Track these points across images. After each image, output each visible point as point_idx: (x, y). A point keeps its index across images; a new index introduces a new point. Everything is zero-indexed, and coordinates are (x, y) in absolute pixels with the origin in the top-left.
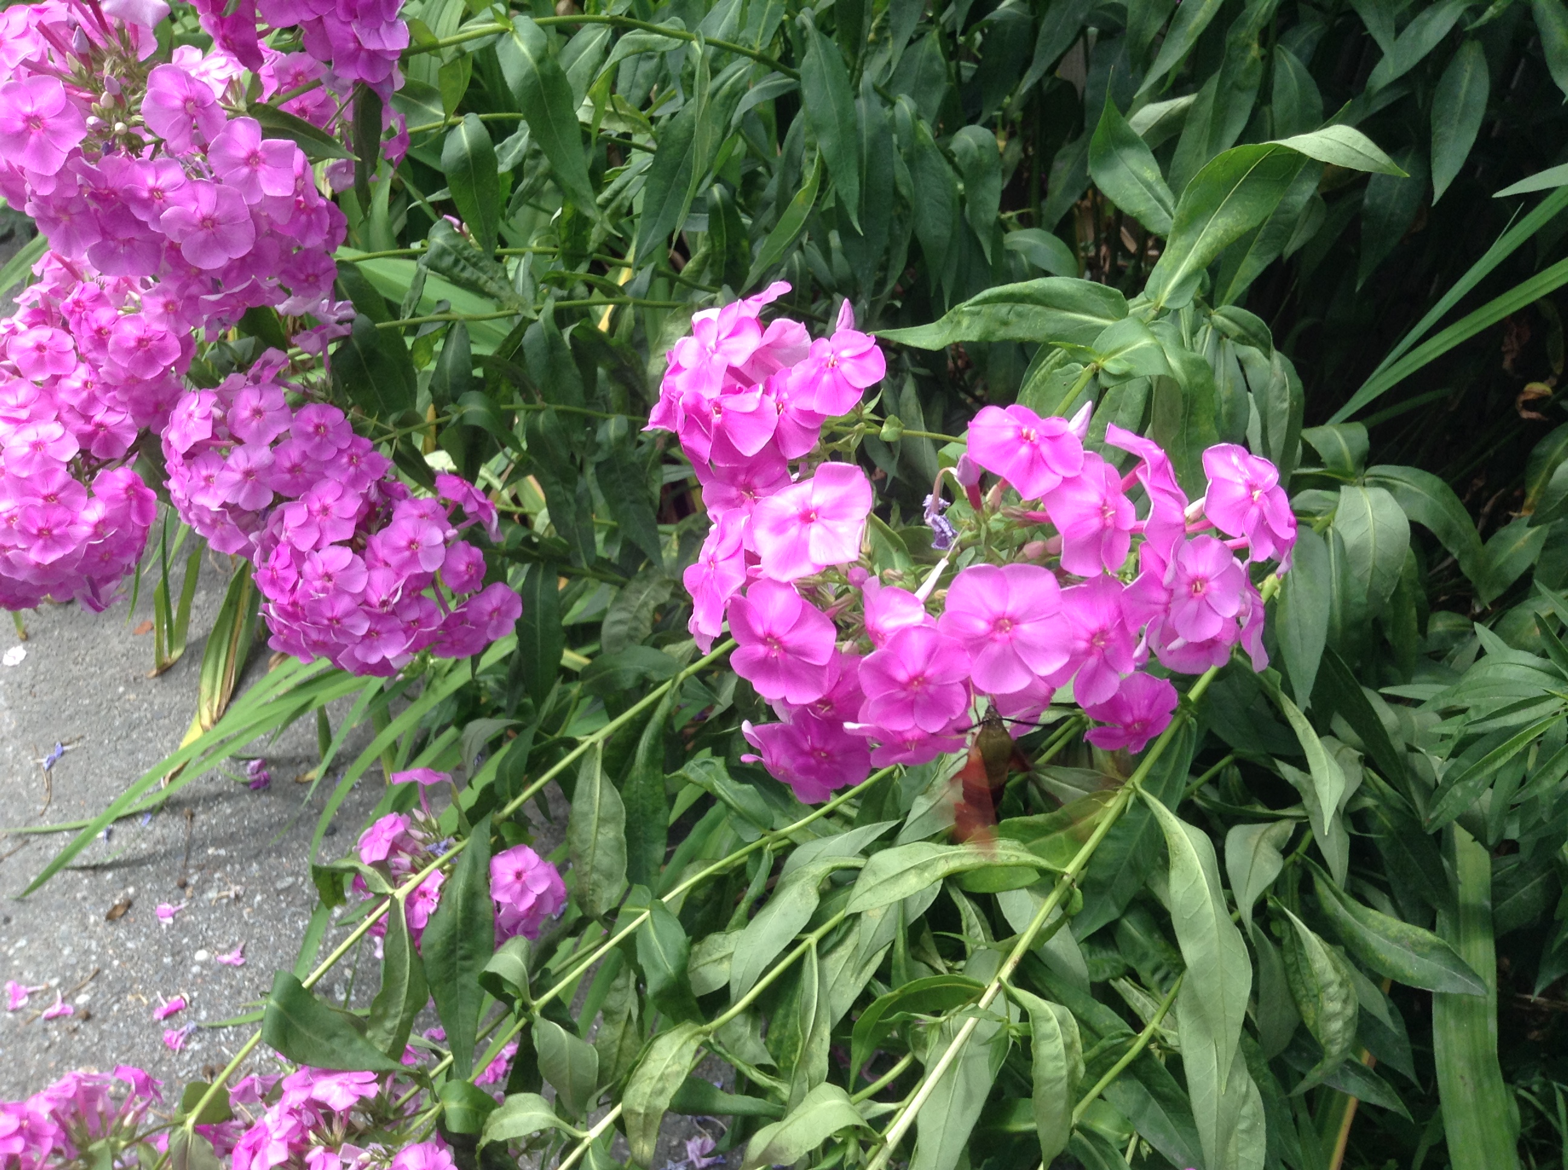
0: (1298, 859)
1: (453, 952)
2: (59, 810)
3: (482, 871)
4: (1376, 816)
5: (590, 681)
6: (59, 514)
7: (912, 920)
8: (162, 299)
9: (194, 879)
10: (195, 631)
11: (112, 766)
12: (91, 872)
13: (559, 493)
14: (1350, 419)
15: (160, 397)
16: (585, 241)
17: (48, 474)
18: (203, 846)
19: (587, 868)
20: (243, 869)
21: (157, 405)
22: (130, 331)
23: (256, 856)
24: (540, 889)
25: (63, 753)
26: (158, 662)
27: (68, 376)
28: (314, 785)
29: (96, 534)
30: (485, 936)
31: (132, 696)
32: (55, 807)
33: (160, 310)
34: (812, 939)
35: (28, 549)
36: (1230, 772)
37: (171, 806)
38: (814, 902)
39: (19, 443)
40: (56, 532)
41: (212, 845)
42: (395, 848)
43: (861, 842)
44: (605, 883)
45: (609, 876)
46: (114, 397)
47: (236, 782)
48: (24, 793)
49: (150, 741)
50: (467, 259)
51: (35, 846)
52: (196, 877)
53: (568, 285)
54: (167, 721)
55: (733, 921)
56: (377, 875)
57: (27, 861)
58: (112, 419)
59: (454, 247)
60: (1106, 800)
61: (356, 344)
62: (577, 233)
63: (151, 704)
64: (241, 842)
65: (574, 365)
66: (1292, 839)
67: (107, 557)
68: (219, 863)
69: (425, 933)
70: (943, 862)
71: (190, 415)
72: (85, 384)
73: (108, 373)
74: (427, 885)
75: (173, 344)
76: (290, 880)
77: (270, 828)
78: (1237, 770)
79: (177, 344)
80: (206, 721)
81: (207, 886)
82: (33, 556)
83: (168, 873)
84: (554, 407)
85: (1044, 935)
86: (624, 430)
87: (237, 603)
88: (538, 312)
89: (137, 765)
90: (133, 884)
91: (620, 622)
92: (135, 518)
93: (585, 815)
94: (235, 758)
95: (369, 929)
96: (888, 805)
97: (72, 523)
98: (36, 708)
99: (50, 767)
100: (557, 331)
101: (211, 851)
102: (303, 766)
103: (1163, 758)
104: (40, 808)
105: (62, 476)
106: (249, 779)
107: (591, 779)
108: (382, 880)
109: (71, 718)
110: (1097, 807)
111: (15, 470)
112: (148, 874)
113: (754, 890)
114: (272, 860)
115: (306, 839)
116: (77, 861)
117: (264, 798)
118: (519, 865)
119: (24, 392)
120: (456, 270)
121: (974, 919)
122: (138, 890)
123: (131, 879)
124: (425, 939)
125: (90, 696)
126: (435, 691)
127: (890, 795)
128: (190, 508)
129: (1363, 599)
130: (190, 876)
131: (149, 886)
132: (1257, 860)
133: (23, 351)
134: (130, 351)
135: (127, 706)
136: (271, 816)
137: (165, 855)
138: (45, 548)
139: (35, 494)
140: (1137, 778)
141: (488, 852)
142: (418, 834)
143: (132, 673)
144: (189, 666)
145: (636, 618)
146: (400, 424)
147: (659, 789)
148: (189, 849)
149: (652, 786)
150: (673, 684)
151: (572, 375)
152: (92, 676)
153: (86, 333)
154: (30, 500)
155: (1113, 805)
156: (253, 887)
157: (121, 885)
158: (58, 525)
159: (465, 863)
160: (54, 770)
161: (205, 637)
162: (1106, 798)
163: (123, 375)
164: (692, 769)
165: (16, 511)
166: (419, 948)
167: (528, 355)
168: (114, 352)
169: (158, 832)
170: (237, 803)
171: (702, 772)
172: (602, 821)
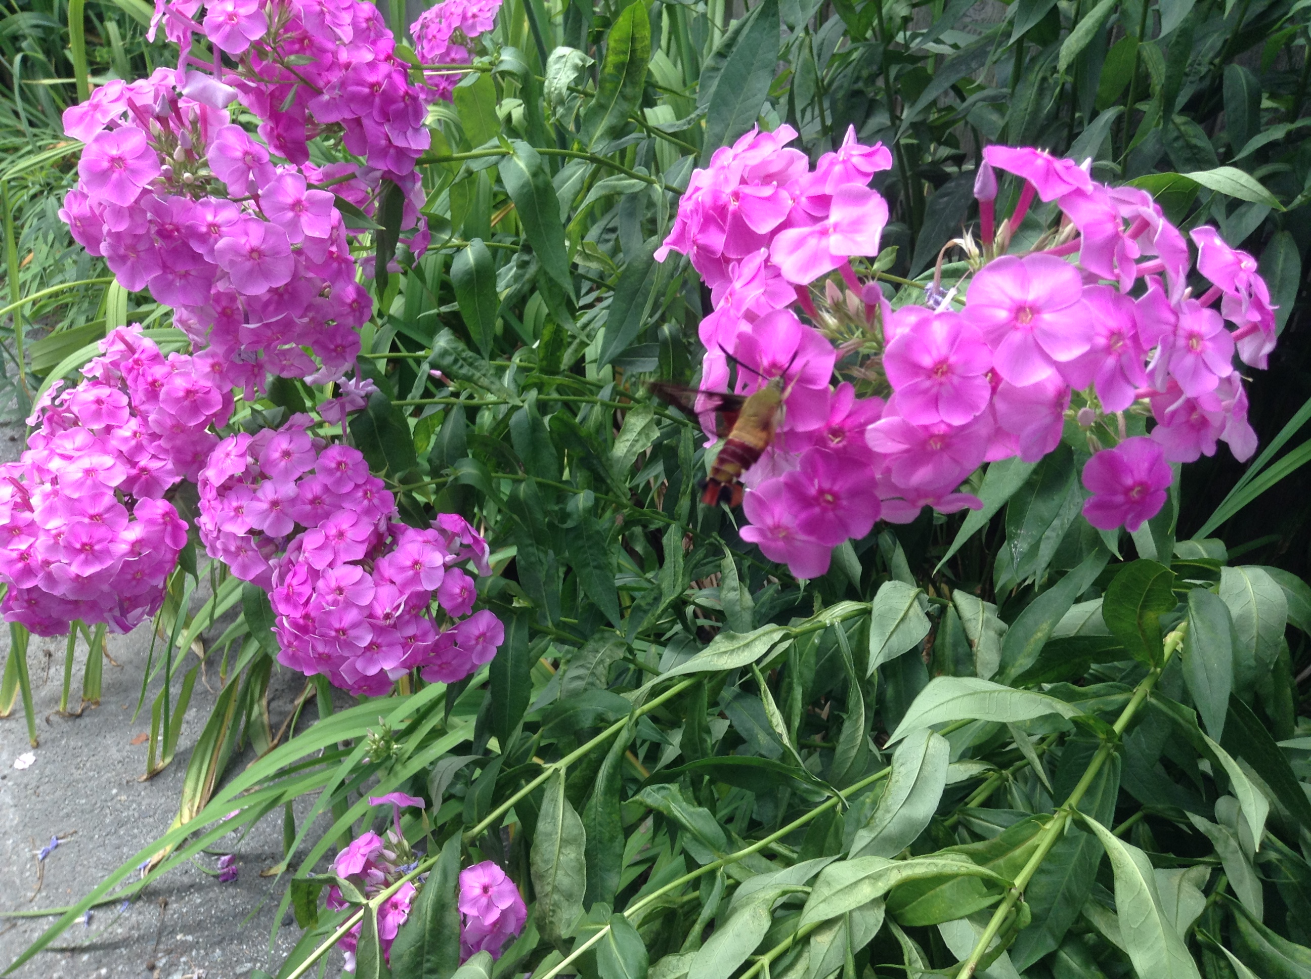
0: (1218, 898)
1: (419, 964)
2: (47, 897)
3: (451, 883)
4: (1280, 870)
5: (551, 725)
6: (101, 532)
7: (859, 949)
8: (210, 361)
9: (161, 963)
10: (184, 742)
11: (99, 859)
12: (68, 954)
13: (533, 554)
14: (1210, 536)
15: (199, 448)
16: (558, 361)
17: (96, 497)
18: (173, 932)
19: (549, 888)
20: (207, 954)
21: (195, 455)
22: (180, 384)
23: (220, 943)
24: (504, 905)
25: (57, 846)
26: (149, 766)
27: (120, 427)
28: (277, 879)
29: (132, 552)
30: (451, 949)
31: (124, 798)
32: (44, 894)
33: (208, 369)
34: (765, 960)
35: (69, 564)
36: (1141, 828)
37: (147, 895)
38: (765, 924)
39: (73, 472)
40: (97, 547)
41: (181, 932)
42: (368, 865)
43: (806, 874)
44: (565, 904)
45: (569, 897)
46: (160, 446)
47: (207, 874)
48: (18, 882)
49: (135, 837)
50: (464, 359)
51: (22, 929)
52: (164, 961)
53: (545, 390)
54: (151, 820)
55: (687, 944)
56: (352, 887)
57: (12, 943)
58: (155, 465)
59: (454, 349)
60: (1044, 824)
61: (371, 413)
62: (553, 353)
63: (140, 804)
64: (207, 929)
65: (551, 445)
66: (1209, 881)
67: (139, 576)
68: (186, 948)
69: (394, 944)
70: (895, 871)
71: (228, 455)
72: (135, 434)
73: (158, 422)
74: (399, 896)
75: (217, 398)
76: (249, 965)
77: (235, 917)
78: (1147, 827)
79: (220, 398)
80: (186, 819)
81: (174, 968)
82: (74, 569)
83: (139, 956)
84: (534, 479)
85: (986, 959)
86: (590, 503)
87: (223, 716)
88: (523, 401)
89: (121, 858)
90: (107, 965)
91: (579, 678)
92: (168, 541)
93: (549, 835)
94: (208, 853)
95: (340, 940)
96: (830, 840)
97: (111, 541)
98: (39, 806)
99: (44, 858)
100: (538, 416)
101: (179, 937)
102: (267, 862)
103: (1090, 791)
104: (30, 895)
105: (108, 499)
106: (219, 872)
107: (554, 800)
108: (357, 891)
109: (68, 815)
110: (1037, 829)
111: (68, 492)
112: (121, 956)
113: (706, 913)
114: (234, 946)
115: (265, 928)
116: (57, 943)
117: (231, 890)
118: (485, 880)
119: (81, 438)
120: (455, 368)
121: (915, 955)
122: (111, 971)
123: (104, 961)
124: (394, 950)
125: (87, 797)
126: (396, 774)
127: (832, 829)
128: (218, 538)
129: (1252, 663)
130: (159, 959)
131: (120, 968)
132: (1182, 896)
133: (86, 403)
134: (178, 400)
135: (119, 806)
136: (236, 906)
137: (138, 940)
138: (86, 563)
139: (83, 514)
140: (1074, 799)
141: (456, 865)
142: (391, 855)
143: (126, 777)
144: (176, 771)
145: (593, 674)
146: (403, 481)
147: (616, 817)
148: (160, 934)
149: (610, 814)
150: (630, 719)
151: (548, 454)
152: (91, 779)
153: (142, 387)
154: (78, 519)
155: (1051, 828)
156: (214, 971)
157: (95, 966)
158: (100, 541)
159: (437, 875)
160: (47, 860)
161: (192, 748)
162: (1045, 820)
163: (169, 422)
164: (649, 794)
165: (63, 528)
166: (387, 961)
167: (514, 434)
168: (164, 401)
169: (134, 918)
170: (207, 894)
171: (658, 796)
172: (565, 842)
